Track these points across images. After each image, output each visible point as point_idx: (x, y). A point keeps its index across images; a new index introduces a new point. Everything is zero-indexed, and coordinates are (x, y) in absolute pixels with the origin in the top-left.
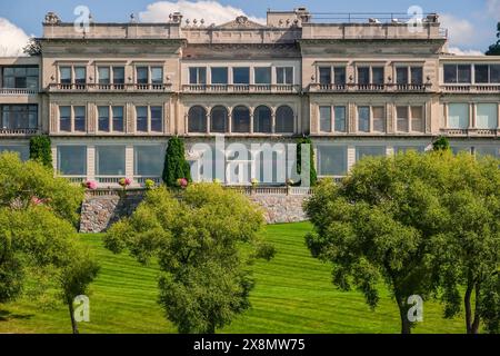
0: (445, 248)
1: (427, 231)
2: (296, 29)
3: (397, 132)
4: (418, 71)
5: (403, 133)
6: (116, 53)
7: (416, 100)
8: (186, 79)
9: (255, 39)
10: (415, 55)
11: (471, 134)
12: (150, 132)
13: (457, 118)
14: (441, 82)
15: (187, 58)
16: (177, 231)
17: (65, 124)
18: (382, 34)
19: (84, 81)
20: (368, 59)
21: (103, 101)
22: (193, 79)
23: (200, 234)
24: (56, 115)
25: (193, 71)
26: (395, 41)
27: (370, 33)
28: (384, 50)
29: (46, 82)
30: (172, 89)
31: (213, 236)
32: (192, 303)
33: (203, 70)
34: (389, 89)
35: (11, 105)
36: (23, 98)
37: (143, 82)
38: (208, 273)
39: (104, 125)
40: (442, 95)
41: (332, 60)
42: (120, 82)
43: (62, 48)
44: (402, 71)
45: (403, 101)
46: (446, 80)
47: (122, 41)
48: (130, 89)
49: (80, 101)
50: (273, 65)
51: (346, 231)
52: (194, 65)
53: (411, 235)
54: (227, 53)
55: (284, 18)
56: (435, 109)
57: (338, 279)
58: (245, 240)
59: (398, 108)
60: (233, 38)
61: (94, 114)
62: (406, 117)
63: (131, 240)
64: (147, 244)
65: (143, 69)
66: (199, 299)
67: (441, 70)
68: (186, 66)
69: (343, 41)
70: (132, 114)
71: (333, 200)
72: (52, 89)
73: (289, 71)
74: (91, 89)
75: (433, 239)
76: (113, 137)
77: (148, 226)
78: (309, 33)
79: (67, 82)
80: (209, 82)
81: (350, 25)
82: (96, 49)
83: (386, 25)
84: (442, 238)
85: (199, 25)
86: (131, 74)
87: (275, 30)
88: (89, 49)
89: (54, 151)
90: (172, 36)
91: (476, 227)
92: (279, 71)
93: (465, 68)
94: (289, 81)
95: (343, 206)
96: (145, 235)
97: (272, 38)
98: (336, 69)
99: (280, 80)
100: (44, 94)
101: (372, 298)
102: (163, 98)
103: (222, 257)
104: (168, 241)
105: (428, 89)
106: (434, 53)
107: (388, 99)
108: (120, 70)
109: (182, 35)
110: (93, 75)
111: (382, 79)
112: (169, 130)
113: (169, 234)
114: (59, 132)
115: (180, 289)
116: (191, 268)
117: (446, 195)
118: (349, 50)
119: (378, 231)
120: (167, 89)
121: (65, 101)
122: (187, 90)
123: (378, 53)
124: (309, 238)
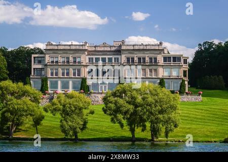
0: (141, 111)
1: (136, 106)
2: (120, 46)
3: (149, 77)
4: (156, 59)
5: (151, 77)
6: (67, 53)
7: (155, 67)
8: (87, 61)
9: (109, 49)
10: (155, 54)
11: (171, 77)
12: (77, 77)
13: (167, 73)
14: (162, 62)
15: (88, 55)
16: (64, 106)
17: (52, 74)
18: (145, 48)
19: (57, 61)
20: (141, 55)
21: (63, 67)
22: (89, 61)
23: (71, 107)
24: (49, 71)
25: (89, 58)
26: (149, 50)
27: (142, 47)
28: (146, 52)
29: (47, 61)
30: (83, 64)
31: (75, 107)
32: (67, 127)
33: (92, 58)
34: (147, 64)
35: (37, 69)
36: (40, 66)
37: (75, 62)
38: (73, 118)
39: (63, 74)
40: (163, 66)
41: (130, 56)
42: (68, 62)
43: (51, 52)
44: (151, 59)
45: (151, 67)
46: (164, 61)
47: (69, 50)
48: (71, 64)
49: (56, 67)
50: (113, 57)
51: (112, 106)
52: (90, 57)
53: (131, 107)
54: (100, 53)
55: (117, 43)
56: (161, 70)
57: (112, 120)
58: (85, 109)
59: (150, 70)
60: (102, 49)
61: (60, 71)
62: (152, 72)
63: (50, 108)
64: (55, 110)
65: (75, 58)
66: (70, 126)
67: (162, 58)
68: (87, 57)
69: (134, 50)
70: (71, 71)
71: (109, 97)
72: (48, 64)
73: (118, 58)
74: (59, 64)
75: (138, 109)
76: (66, 78)
77: (56, 104)
78: (123, 48)
79: (52, 62)
80: (94, 62)
81: (136, 45)
82: (61, 52)
83: (146, 45)
84: (140, 109)
85: (92, 45)
86: (71, 59)
87: (115, 47)
88: (59, 52)
89: (49, 82)
90: (84, 48)
91: (150, 105)
92: (115, 58)
93: (170, 58)
94: (118, 61)
95: (112, 99)
96: (55, 107)
97: (113, 49)
98: (131, 58)
99: (115, 61)
100: (46, 65)
101: (122, 126)
102: (81, 66)
103: (78, 114)
104: (61, 109)
105: (158, 64)
106: (160, 53)
107: (146, 67)
108: (68, 58)
109: (86, 48)
110: (61, 60)
111: (145, 61)
112: (82, 76)
113: (62, 107)
114: (50, 76)
115: (65, 123)
116: (68, 117)
117: (143, 96)
118: (135, 53)
119: (121, 106)
120: (82, 64)
121: (52, 67)
122: (88, 64)
123: (144, 53)
124: (103, 108)
